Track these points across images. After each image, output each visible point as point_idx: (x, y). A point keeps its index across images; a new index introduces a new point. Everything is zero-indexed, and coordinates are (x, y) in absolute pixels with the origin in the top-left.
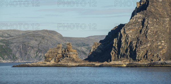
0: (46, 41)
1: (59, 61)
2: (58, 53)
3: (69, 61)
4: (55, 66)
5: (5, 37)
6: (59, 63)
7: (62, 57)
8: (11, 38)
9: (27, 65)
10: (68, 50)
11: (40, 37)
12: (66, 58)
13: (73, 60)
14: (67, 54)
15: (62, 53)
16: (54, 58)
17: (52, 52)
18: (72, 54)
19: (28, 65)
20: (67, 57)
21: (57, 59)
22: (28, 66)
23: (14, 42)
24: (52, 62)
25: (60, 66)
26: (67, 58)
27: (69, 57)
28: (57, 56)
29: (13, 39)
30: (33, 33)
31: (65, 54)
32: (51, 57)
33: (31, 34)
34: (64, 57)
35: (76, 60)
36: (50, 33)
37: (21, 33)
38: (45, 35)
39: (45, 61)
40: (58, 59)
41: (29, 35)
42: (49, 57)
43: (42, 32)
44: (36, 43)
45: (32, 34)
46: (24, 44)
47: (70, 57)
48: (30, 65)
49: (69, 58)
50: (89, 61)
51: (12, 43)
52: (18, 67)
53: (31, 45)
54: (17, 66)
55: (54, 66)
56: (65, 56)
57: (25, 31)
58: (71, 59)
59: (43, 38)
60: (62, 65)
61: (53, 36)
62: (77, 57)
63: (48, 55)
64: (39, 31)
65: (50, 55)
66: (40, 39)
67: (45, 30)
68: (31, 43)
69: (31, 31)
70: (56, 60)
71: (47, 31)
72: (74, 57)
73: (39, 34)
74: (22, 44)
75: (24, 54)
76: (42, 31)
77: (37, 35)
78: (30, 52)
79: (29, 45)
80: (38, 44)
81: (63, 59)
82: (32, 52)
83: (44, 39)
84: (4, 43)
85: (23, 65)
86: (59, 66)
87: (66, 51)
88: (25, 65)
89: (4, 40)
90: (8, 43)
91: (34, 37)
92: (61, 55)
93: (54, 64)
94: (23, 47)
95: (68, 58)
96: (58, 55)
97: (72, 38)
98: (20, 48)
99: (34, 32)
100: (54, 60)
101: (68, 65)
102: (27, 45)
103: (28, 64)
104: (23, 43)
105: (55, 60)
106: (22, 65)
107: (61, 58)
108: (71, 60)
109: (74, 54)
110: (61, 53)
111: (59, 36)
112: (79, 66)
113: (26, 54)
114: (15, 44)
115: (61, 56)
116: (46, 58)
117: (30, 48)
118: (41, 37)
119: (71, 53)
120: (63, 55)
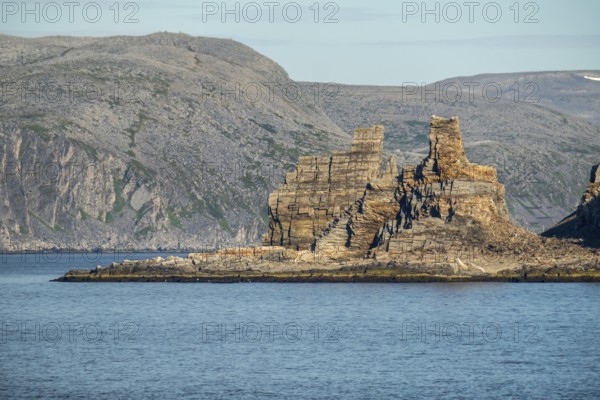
0: (181, 110)
1: (376, 242)
2: (369, 187)
3: (447, 247)
4: (361, 275)
7: (399, 218)
9: (161, 269)
10: (436, 169)
11: (141, 78)
12: (425, 221)
13: (475, 239)
14: (431, 197)
15: (395, 184)
16: (344, 222)
17: (315, 181)
18: (464, 196)
19: (172, 268)
20: (436, 213)
21: (364, 225)
22: (175, 276)
24: (331, 250)
25: (393, 280)
26: (431, 219)
27: (444, 214)
28: (360, 211)
30: (90, 54)
31: (419, 196)
32: (312, 212)
33: (79, 64)
34: (408, 215)
35: (494, 235)
36: (203, 57)
38: (172, 68)
39: (272, 243)
40: (372, 225)
41: (66, 66)
42: (295, 213)
43: (154, 47)
44: (114, 120)
45: (89, 61)
46: (37, 129)
47: (451, 211)
48: (181, 270)
49: (449, 219)
50: (584, 245)
52: (100, 280)
53: (78, 135)
55: (355, 280)
56: (419, 206)
58: (464, 231)
59: (162, 86)
60: (405, 267)
61: (225, 78)
62: (498, 219)
63: (287, 201)
64: (131, 40)
65: (304, 200)
66: (143, 95)
67: (172, 35)
68: (83, 124)
69: (75, 44)
70: (357, 232)
71: (184, 41)
72: (481, 211)
73: (134, 65)
74: (24, 129)
75: (34, 194)
76: (150, 39)
77: (121, 65)
78: (74, 182)
79: (68, 135)
80: (130, 130)
81: (407, 226)
82: (88, 181)
83: (164, 92)
85: (136, 269)
86: (387, 273)
87: (427, 171)
88: (149, 269)
91: (103, 80)
92: (387, 198)
93: (340, 260)
95: (440, 222)
96: (367, 205)
97: (343, 92)
98: (11, 155)
99: (97, 45)
100: (344, 232)
102: (52, 134)
103: (172, 260)
104: (26, 122)
105: (350, 232)
106: (126, 271)
107: (392, 223)
108: (458, 233)
109: (481, 194)
110: (391, 189)
111: (263, 73)
112: (524, 277)
113: (49, 193)
115: (389, 209)
116: (277, 221)
117: (75, 154)
118: (148, 85)
119: (461, 187)
120: (404, 203)
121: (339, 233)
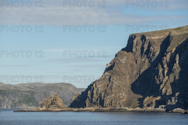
0: (63, 92)
1: (49, 107)
2: (48, 101)
5: (32, 88)
6: (49, 109)
8: (36, 89)
9: (23, 110)
10: (55, 99)
11: (58, 88)
13: (59, 107)
20: (55, 104)
23: (38, 92)
24: (44, 108)
25: (47, 111)
29: (37, 90)
30: (53, 85)
33: (51, 86)
35: (61, 107)
36: (66, 86)
37: (44, 85)
38: (62, 87)
40: (48, 106)
41: (50, 87)
42: (43, 104)
46: (45, 94)
47: (57, 104)
48: (26, 111)
50: (71, 107)
51: (36, 93)
54: (17, 111)
57: (47, 84)
59: (61, 89)
61: (68, 88)
62: (62, 105)
64: (58, 83)
66: (59, 90)
68: (51, 93)
71: (64, 84)
72: (60, 104)
76: (60, 83)
77: (56, 87)
84: (30, 93)
89: (31, 91)
90: (33, 93)
91: (54, 88)
92: (50, 103)
94: (44, 96)
96: (48, 103)
98: (42, 97)
101: (53, 110)
102: (47, 95)
106: (20, 111)
108: (57, 106)
109: (60, 102)
111: (73, 87)
112: (61, 111)
114: (38, 94)
119: (58, 101)
120: (52, 103)
121: (45, 106)
